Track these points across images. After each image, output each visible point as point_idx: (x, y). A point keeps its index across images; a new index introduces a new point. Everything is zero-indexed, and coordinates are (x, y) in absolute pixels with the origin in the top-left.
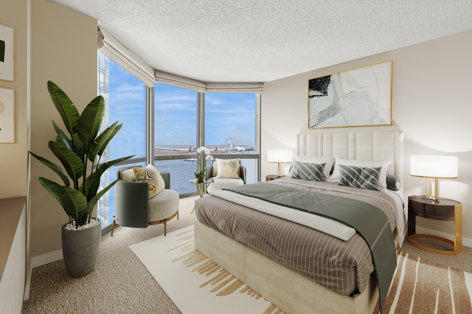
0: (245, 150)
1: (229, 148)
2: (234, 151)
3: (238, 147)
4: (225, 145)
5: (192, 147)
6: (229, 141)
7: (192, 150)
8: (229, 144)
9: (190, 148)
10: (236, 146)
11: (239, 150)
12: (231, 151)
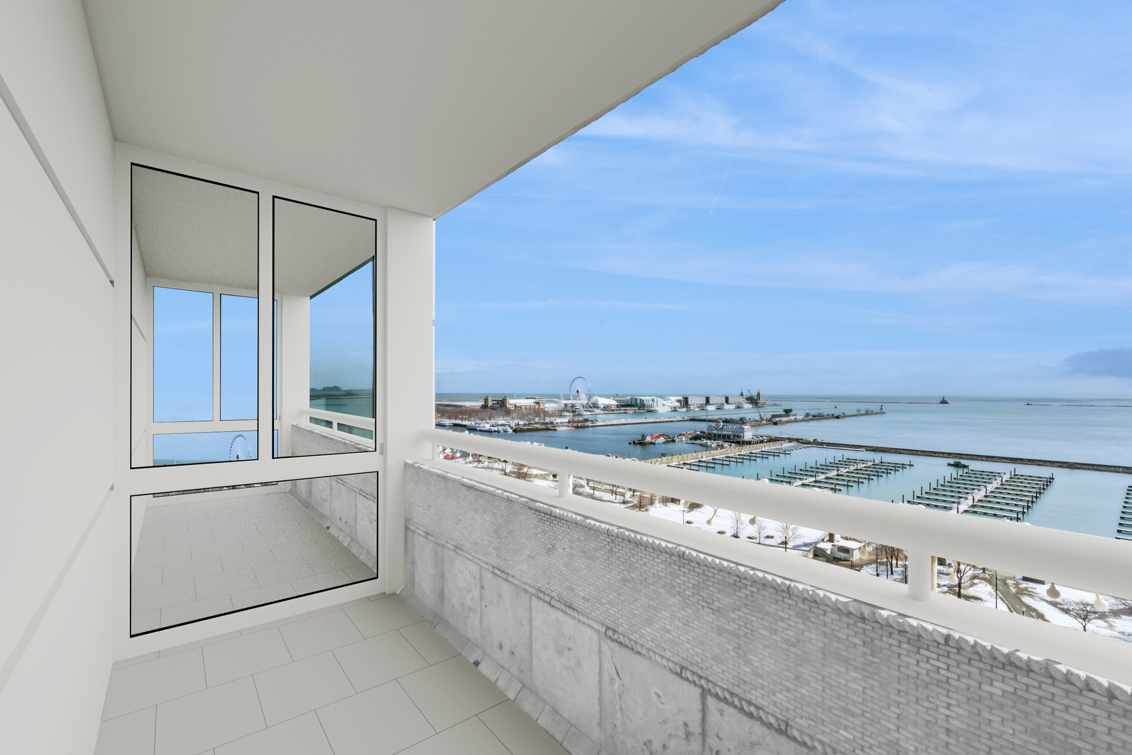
0: (617, 406)
1: (579, 402)
2: (590, 407)
3: (599, 398)
4: (568, 393)
5: (490, 399)
6: (578, 385)
7: (489, 405)
8: (578, 392)
9: (486, 400)
10: (594, 396)
11: (602, 406)
12: (583, 407)
